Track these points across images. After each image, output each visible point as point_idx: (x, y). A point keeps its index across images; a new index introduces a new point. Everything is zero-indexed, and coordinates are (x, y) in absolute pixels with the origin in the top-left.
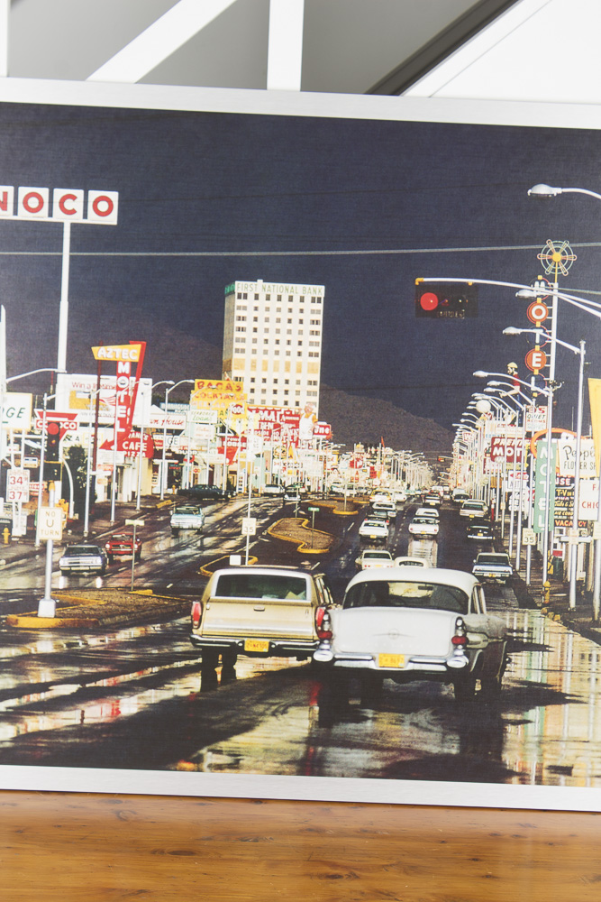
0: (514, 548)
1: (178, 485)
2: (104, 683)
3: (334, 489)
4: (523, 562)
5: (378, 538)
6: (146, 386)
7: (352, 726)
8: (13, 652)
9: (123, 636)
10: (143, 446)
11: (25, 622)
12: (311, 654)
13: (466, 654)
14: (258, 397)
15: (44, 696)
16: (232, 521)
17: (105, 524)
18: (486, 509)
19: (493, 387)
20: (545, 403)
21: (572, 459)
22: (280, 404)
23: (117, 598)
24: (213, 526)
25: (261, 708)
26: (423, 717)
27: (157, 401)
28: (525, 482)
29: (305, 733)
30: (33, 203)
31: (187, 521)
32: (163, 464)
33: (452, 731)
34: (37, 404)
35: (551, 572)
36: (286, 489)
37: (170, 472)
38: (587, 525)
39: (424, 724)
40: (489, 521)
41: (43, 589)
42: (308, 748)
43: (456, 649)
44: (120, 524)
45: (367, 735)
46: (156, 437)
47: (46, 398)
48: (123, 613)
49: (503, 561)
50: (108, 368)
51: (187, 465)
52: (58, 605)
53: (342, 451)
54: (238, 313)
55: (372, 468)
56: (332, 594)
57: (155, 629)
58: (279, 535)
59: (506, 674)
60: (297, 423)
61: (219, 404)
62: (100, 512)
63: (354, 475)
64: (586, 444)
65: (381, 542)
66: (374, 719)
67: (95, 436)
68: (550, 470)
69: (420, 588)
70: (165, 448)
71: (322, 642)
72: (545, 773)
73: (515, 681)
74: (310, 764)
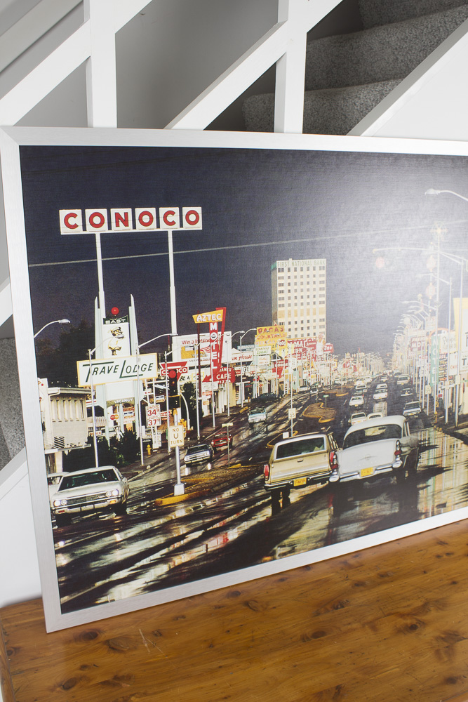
0: (422, 397)
1: (251, 396)
2: (217, 525)
3: (336, 382)
4: (426, 403)
5: (359, 406)
6: (228, 336)
7: (350, 512)
8: (161, 521)
9: (226, 495)
10: (229, 376)
11: (166, 501)
12: (328, 479)
13: (401, 459)
14: (293, 333)
15: (182, 542)
16: (283, 412)
17: (210, 429)
18: (409, 378)
19: (412, 309)
20: (435, 315)
21: (446, 343)
22: (305, 336)
23: (220, 473)
24: (272, 417)
25: (304, 516)
26: (382, 498)
27: (235, 345)
28: (426, 360)
29: (327, 523)
30: (146, 219)
31: (257, 417)
32: (241, 385)
33: (395, 501)
34: (161, 359)
35: (438, 406)
36: (311, 387)
37: (246, 389)
38: (453, 378)
39: (383, 501)
40: (410, 385)
41: (176, 478)
42: (329, 531)
43: (397, 457)
44: (219, 428)
45: (357, 515)
46: (236, 369)
47: (166, 354)
48: (225, 481)
49: (416, 406)
50: (204, 328)
51: (256, 383)
52: (185, 486)
53: (338, 360)
54: (279, 281)
55: (355, 366)
56: (337, 443)
57: (244, 486)
58: (309, 415)
59: (419, 465)
60: (315, 346)
61: (271, 342)
62: (206, 422)
63: (345, 372)
64: (453, 334)
65: (360, 408)
66: (360, 506)
67: (199, 374)
68: (437, 352)
69: (380, 429)
70: (242, 375)
71: (333, 471)
72: (435, 509)
73: (423, 467)
74: (330, 538)
